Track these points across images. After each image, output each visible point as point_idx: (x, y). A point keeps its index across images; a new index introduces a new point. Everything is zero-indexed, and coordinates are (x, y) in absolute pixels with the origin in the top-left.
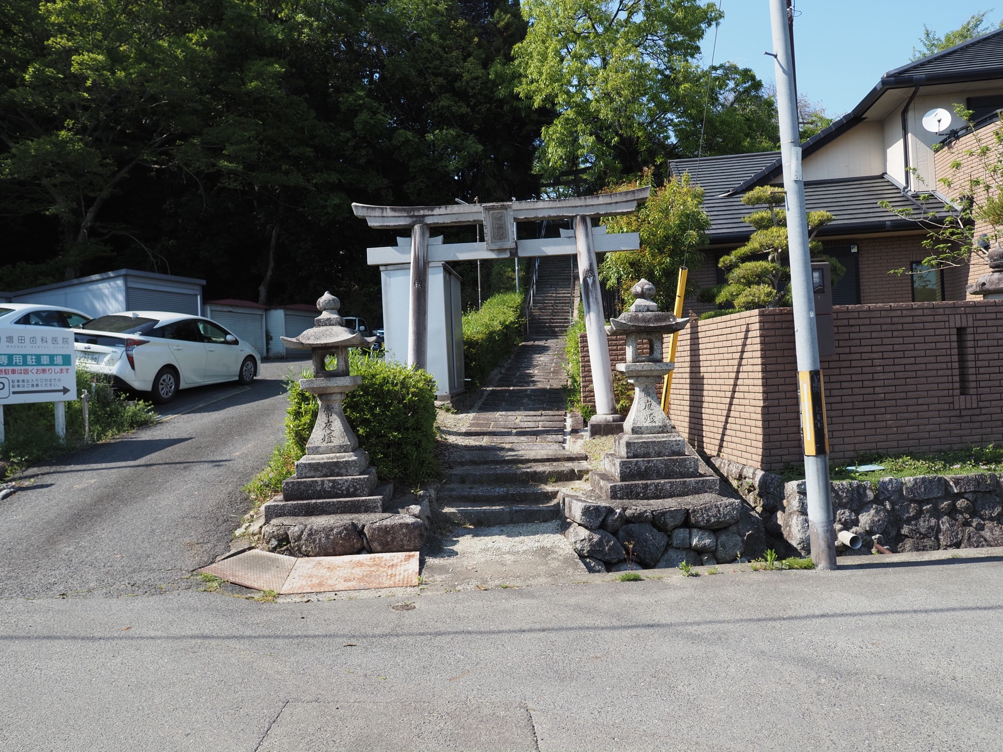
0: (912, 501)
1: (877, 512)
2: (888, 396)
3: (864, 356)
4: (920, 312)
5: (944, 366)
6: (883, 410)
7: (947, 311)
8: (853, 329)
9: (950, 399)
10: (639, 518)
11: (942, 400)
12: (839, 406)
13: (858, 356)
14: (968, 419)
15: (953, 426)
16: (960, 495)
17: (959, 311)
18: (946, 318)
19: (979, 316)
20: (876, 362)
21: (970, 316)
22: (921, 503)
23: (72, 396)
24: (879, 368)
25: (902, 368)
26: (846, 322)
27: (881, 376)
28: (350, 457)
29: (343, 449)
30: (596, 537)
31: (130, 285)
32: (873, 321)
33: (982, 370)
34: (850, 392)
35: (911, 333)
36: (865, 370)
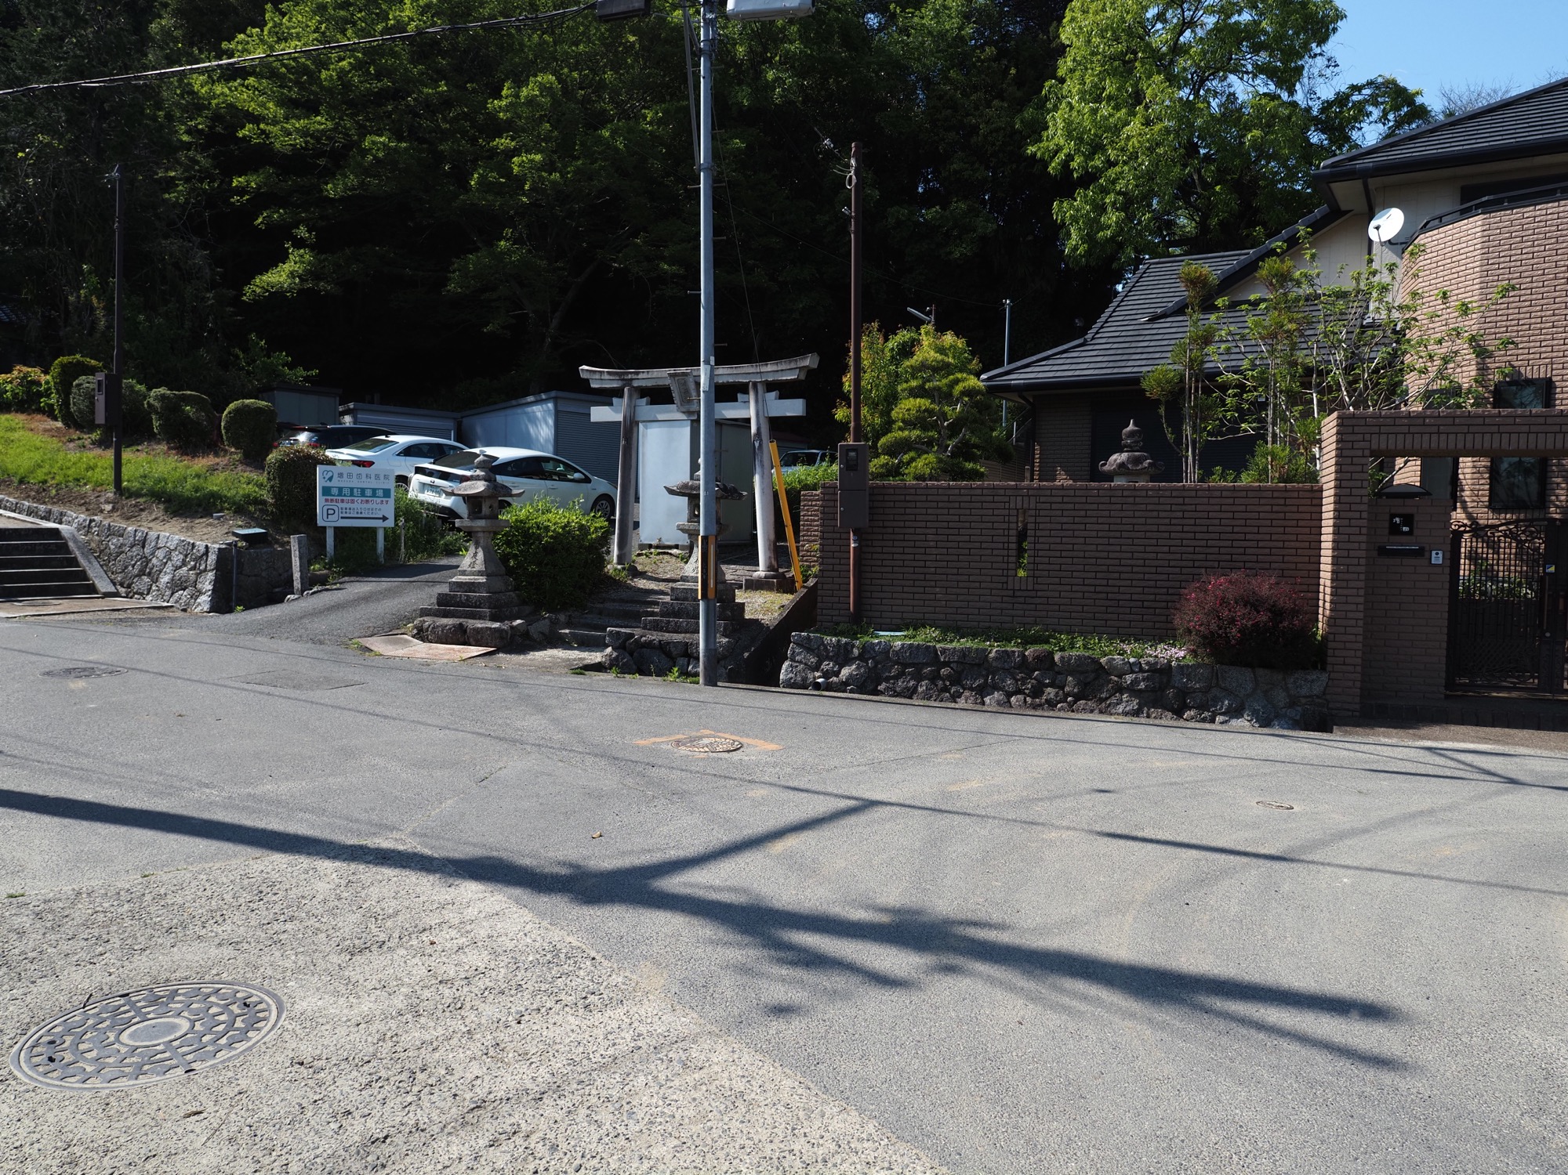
0: (897, 663)
1: (858, 668)
2: (939, 571)
3: (918, 531)
4: (979, 492)
5: (1001, 546)
6: (933, 583)
7: (1009, 492)
8: (909, 505)
9: (1004, 579)
10: (649, 645)
11: (995, 579)
12: (890, 576)
13: (912, 531)
14: (1022, 600)
15: (1004, 605)
16: (946, 664)
17: (1020, 492)
18: (1007, 499)
19: (1043, 499)
20: (930, 537)
21: (1033, 499)
22: (905, 665)
23: (390, 523)
24: (932, 544)
25: (955, 545)
26: (902, 497)
27: (934, 551)
28: (482, 579)
29: (480, 573)
30: (615, 654)
31: (560, 408)
32: (929, 498)
33: (1041, 553)
34: (901, 563)
35: (968, 512)
36: (918, 544)
